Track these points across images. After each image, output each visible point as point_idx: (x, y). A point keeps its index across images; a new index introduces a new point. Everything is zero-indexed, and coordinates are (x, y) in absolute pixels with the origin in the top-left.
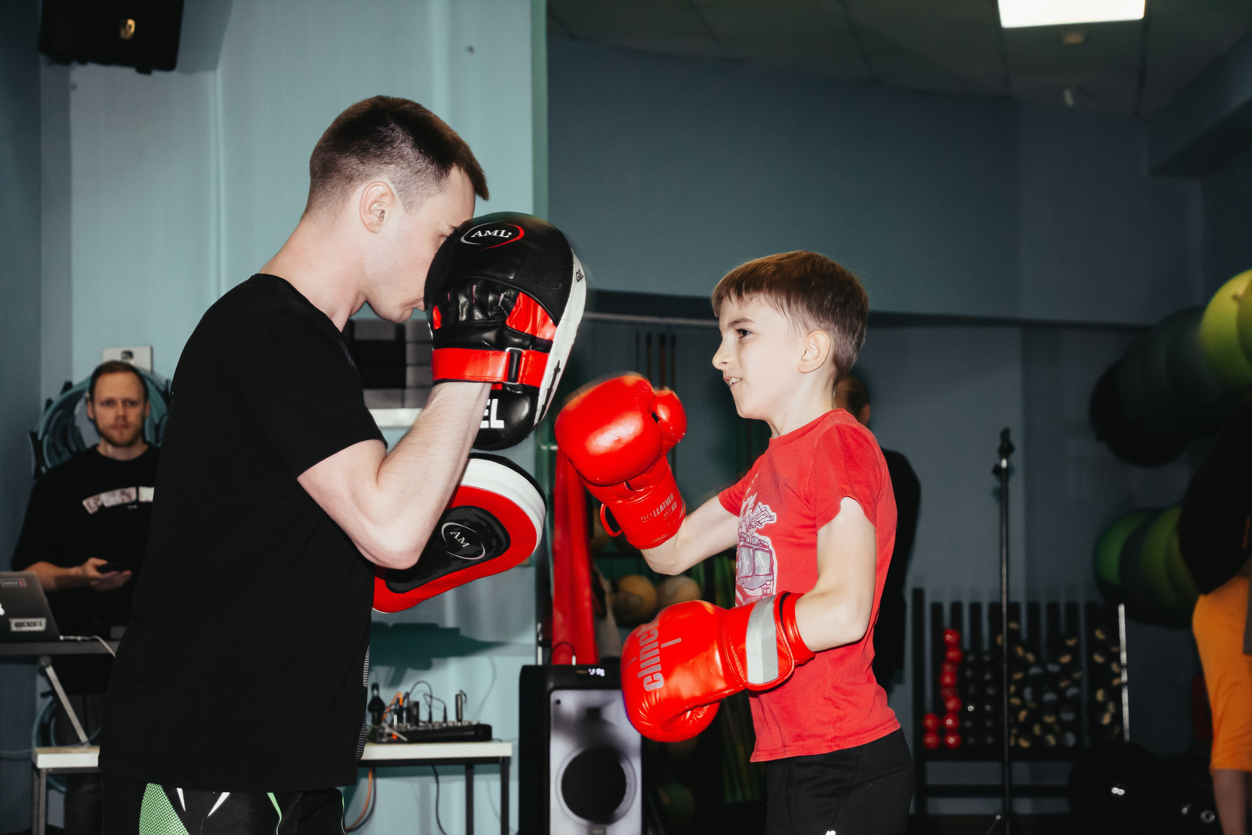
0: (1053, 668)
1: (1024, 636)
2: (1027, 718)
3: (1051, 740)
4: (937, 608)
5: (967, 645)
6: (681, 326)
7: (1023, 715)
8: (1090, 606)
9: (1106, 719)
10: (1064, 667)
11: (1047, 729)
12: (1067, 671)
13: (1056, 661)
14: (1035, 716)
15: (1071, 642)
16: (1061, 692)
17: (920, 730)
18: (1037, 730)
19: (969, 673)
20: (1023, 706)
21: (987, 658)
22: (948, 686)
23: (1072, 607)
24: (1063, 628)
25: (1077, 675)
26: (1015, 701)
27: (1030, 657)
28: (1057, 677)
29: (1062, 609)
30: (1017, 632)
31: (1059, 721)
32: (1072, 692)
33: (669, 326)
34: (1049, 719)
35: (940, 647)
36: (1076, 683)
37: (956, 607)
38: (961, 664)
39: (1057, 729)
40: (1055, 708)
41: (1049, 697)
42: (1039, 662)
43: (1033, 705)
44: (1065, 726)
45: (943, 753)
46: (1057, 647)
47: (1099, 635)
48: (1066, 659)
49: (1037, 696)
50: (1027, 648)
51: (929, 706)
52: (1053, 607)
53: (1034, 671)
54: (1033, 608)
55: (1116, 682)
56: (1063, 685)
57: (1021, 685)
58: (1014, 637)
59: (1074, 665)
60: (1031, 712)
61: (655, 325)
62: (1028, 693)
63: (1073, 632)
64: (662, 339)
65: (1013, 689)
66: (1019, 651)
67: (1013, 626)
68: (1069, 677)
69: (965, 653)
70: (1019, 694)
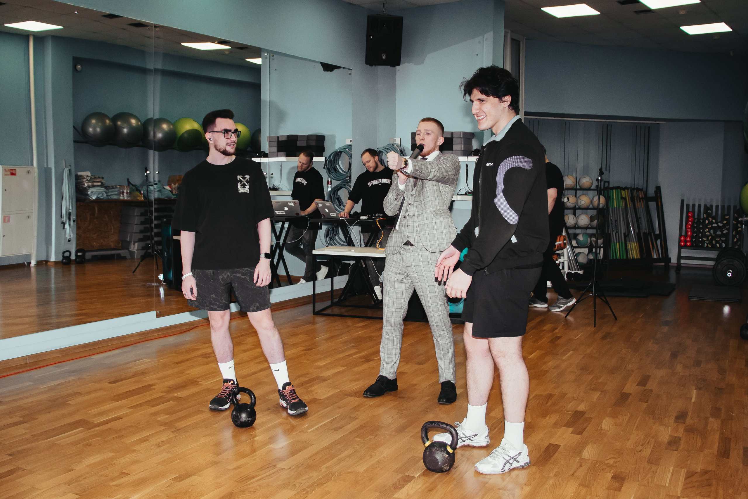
0: (721, 225)
1: (714, 214)
3: (718, 245)
4: (688, 205)
5: (696, 216)
6: (614, 122)
7: (710, 238)
8: (735, 207)
9: (735, 240)
10: (724, 224)
11: (717, 242)
12: (724, 225)
13: (721, 222)
14: (713, 238)
15: (727, 217)
16: (722, 231)
17: (680, 241)
18: (714, 242)
19: (695, 225)
20: (710, 235)
21: (701, 221)
22: (689, 228)
23: (729, 207)
24: (726, 213)
25: (727, 227)
26: (708, 234)
27: (714, 221)
28: (721, 227)
29: (726, 207)
31: (720, 239)
32: (725, 232)
33: (609, 122)
34: (718, 239)
35: (688, 217)
36: (727, 229)
37: (694, 205)
38: (693, 222)
39: (721, 242)
40: (720, 236)
41: (719, 233)
42: (717, 223)
43: (714, 235)
44: (723, 242)
45: (685, 247)
46: (723, 218)
47: (736, 215)
48: (725, 222)
49: (715, 232)
50: (713, 218)
51: (683, 234)
52: (723, 206)
53: (715, 225)
54: (717, 206)
55: (739, 229)
56: (723, 229)
57: (710, 230)
58: (709, 215)
59: (728, 223)
60: (712, 237)
61: (605, 122)
62: (712, 231)
63: (729, 214)
64: (607, 125)
65: (707, 230)
66: (710, 219)
67: (709, 211)
68: (725, 228)
69: (695, 219)
70: (709, 231)
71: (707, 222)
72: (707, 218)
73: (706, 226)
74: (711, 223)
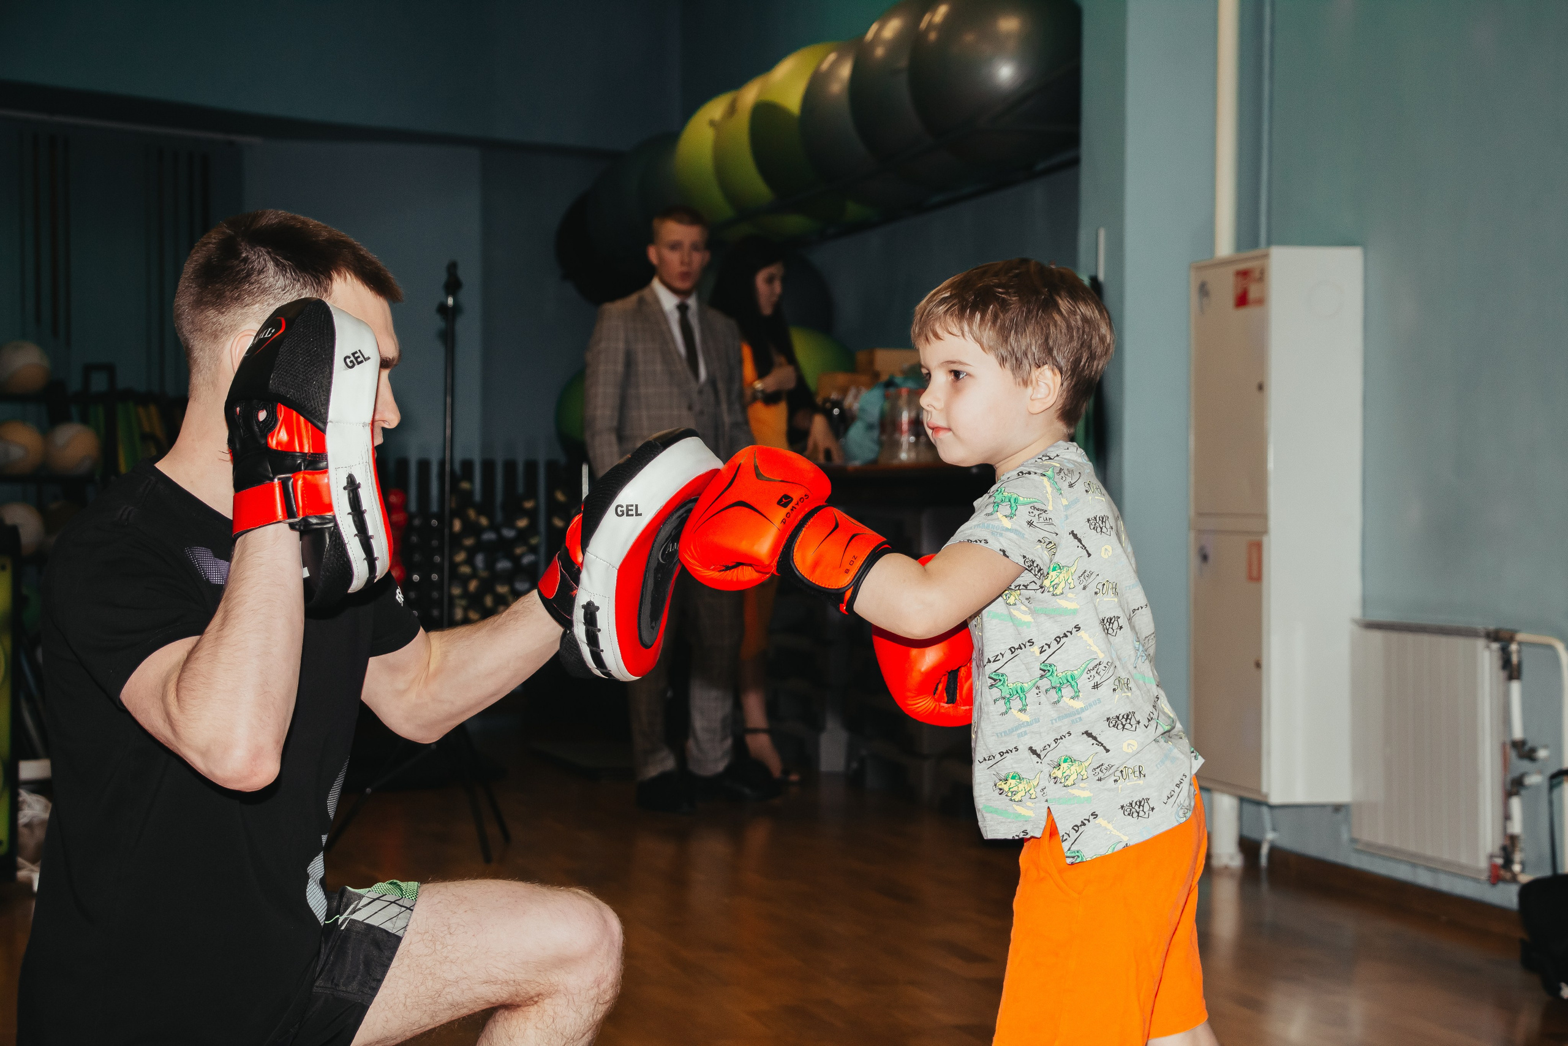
0: (509, 533)
1: (477, 497)
2: (478, 588)
5: (413, 506)
6: (74, 126)
7: (473, 585)
8: (551, 465)
10: (521, 531)
12: (523, 536)
13: (511, 525)
14: (488, 587)
15: (529, 505)
16: (516, 560)
18: (489, 602)
19: (414, 539)
20: (474, 575)
21: (434, 522)
23: (531, 467)
24: (521, 488)
25: (534, 541)
26: (465, 569)
27: (484, 521)
28: (513, 542)
29: (521, 468)
30: (470, 493)
31: (513, 591)
32: (527, 559)
33: (60, 125)
34: (503, 590)
36: (533, 550)
37: (402, 464)
38: (406, 529)
40: (509, 578)
41: (503, 565)
42: (494, 527)
43: (484, 574)
46: (513, 509)
47: (560, 496)
48: (522, 523)
49: (490, 565)
50: (481, 511)
52: (510, 466)
53: (489, 536)
54: (488, 466)
56: (519, 551)
57: (471, 553)
58: (466, 499)
59: (532, 529)
60: (482, 582)
61: (44, 123)
62: (480, 560)
63: (532, 493)
64: (52, 140)
65: (461, 557)
66: (472, 514)
67: (465, 485)
68: (525, 543)
69: (411, 517)
70: (470, 561)
71: (457, 525)
72: (459, 513)
73: (456, 541)
74: (471, 529)
